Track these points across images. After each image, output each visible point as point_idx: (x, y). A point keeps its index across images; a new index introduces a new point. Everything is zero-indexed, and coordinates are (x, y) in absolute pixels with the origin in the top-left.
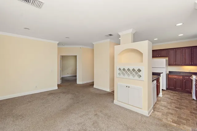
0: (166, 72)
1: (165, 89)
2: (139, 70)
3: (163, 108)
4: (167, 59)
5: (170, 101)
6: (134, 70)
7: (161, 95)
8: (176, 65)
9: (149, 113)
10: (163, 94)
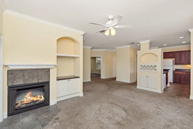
0: (173, 69)
1: (172, 82)
2: (155, 66)
3: (171, 91)
4: (174, 59)
5: (175, 88)
6: (151, 66)
7: (169, 85)
8: (181, 64)
9: (161, 92)
10: (170, 85)
